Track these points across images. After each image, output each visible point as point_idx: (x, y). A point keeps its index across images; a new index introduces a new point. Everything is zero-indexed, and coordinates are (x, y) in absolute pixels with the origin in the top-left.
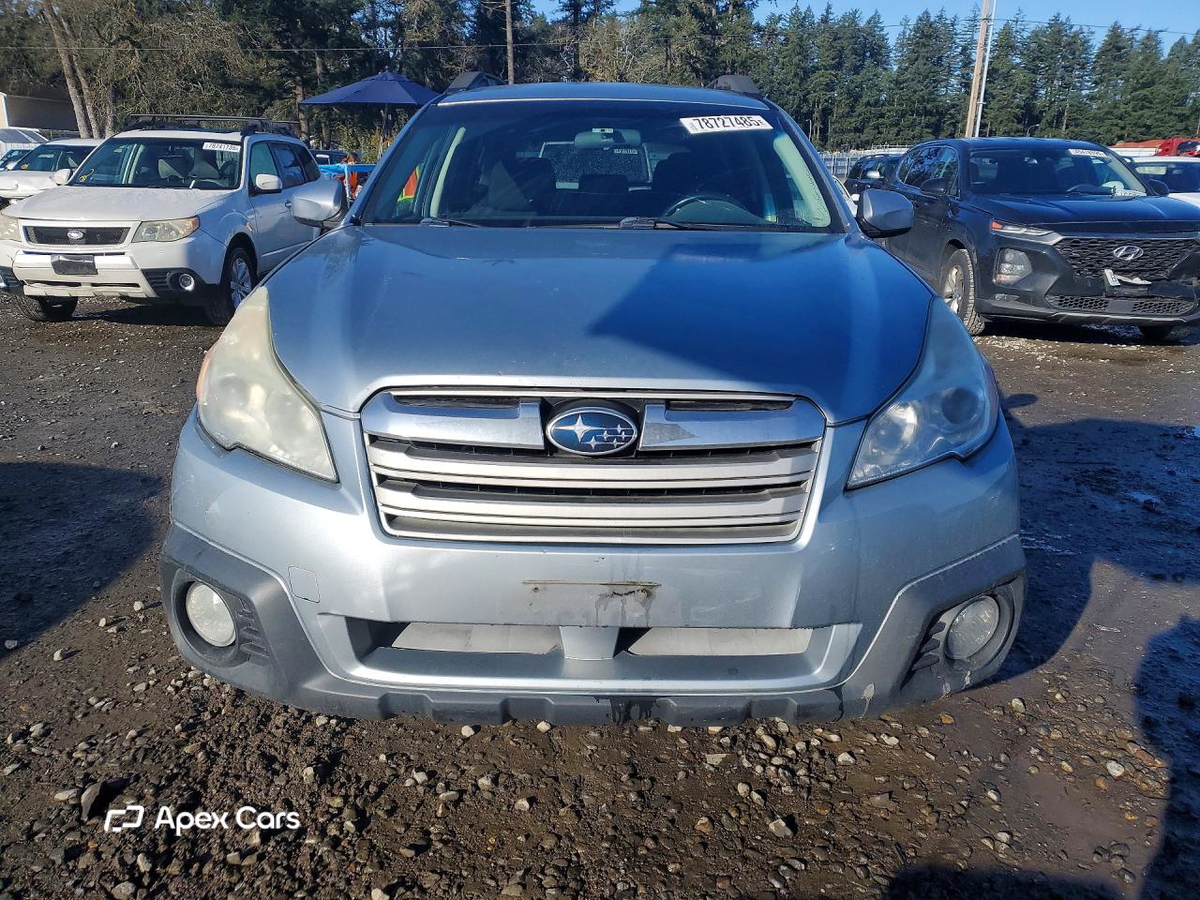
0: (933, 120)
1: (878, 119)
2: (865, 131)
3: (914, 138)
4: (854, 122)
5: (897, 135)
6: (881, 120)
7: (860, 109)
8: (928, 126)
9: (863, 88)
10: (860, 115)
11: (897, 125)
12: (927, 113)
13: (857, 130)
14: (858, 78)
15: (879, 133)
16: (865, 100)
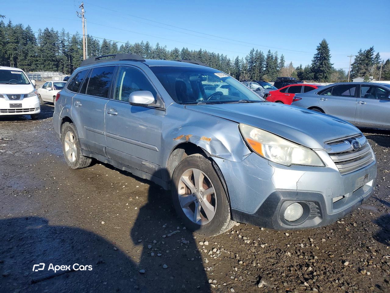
0: (56, 63)
1: (36, 62)
2: (32, 65)
3: (50, 68)
4: (26, 62)
5: (44, 67)
6: (37, 62)
7: (28, 58)
8: (54, 65)
9: (28, 51)
10: (29, 60)
11: (43, 64)
12: (53, 61)
13: (28, 65)
14: (26, 48)
15: (37, 66)
16: (30, 55)
